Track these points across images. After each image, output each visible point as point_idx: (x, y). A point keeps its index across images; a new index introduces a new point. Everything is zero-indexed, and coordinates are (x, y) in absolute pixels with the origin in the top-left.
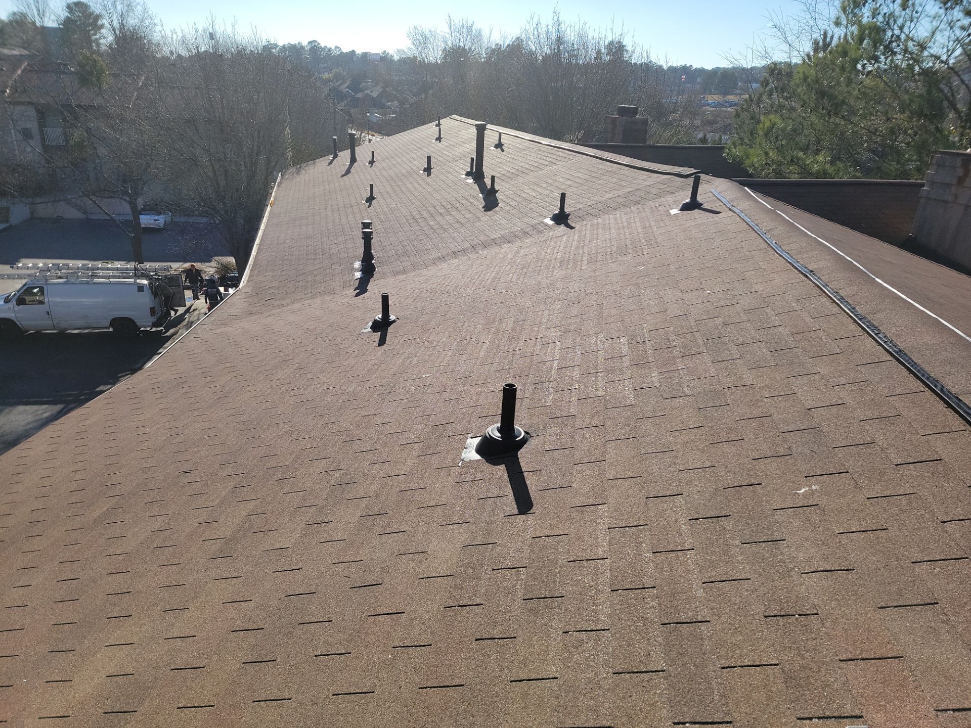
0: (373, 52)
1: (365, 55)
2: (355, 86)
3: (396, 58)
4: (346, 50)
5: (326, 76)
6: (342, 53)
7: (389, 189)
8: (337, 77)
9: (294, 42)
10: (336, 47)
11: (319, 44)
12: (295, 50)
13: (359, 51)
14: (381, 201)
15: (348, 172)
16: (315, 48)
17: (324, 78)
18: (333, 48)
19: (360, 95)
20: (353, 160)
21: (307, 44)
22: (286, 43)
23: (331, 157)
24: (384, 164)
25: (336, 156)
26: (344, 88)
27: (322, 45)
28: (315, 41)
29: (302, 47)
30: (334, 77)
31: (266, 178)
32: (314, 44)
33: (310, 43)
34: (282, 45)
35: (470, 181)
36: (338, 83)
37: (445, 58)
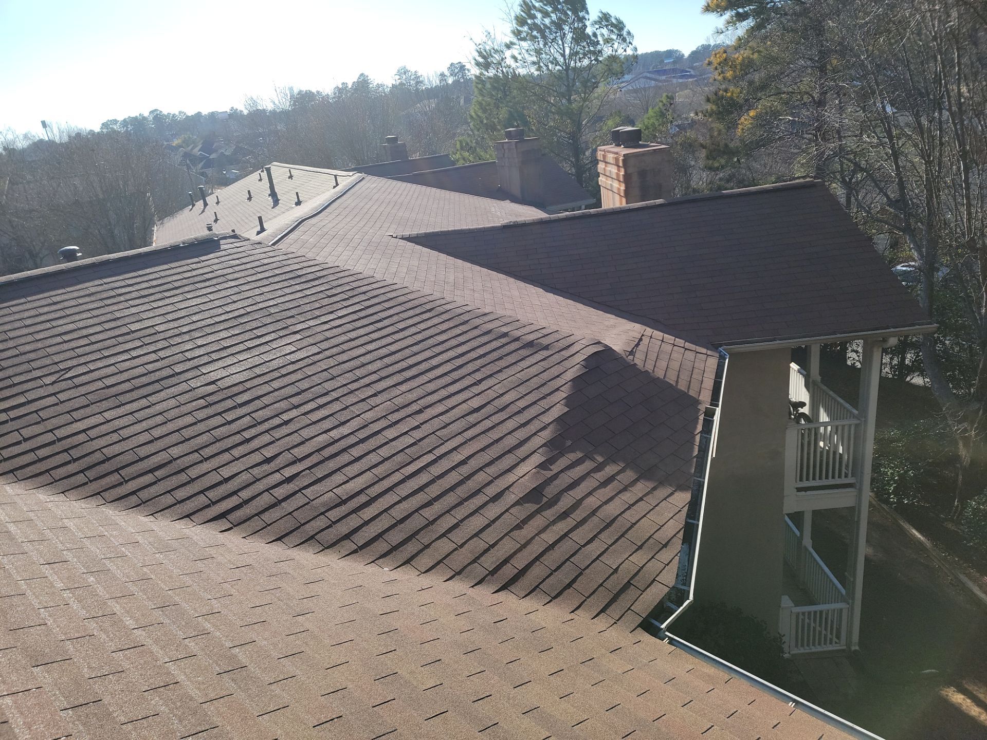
0: (220, 111)
1: (212, 115)
2: (208, 147)
3: (246, 112)
4: (191, 112)
5: (176, 142)
6: (188, 117)
7: (227, 213)
8: (186, 142)
9: (134, 114)
10: (180, 112)
11: (161, 112)
12: (137, 123)
13: (205, 111)
14: (223, 220)
15: (203, 211)
16: (158, 117)
17: (174, 145)
18: (177, 113)
19: (213, 156)
20: (206, 204)
21: (148, 114)
22: (127, 117)
23: (191, 207)
24: (226, 202)
25: (194, 205)
26: (197, 151)
27: (165, 112)
28: (156, 110)
29: (144, 118)
30: (184, 142)
31: (145, 233)
32: (156, 113)
33: (151, 112)
34: (122, 119)
35: (270, 198)
36: (190, 148)
37: (294, 105)
